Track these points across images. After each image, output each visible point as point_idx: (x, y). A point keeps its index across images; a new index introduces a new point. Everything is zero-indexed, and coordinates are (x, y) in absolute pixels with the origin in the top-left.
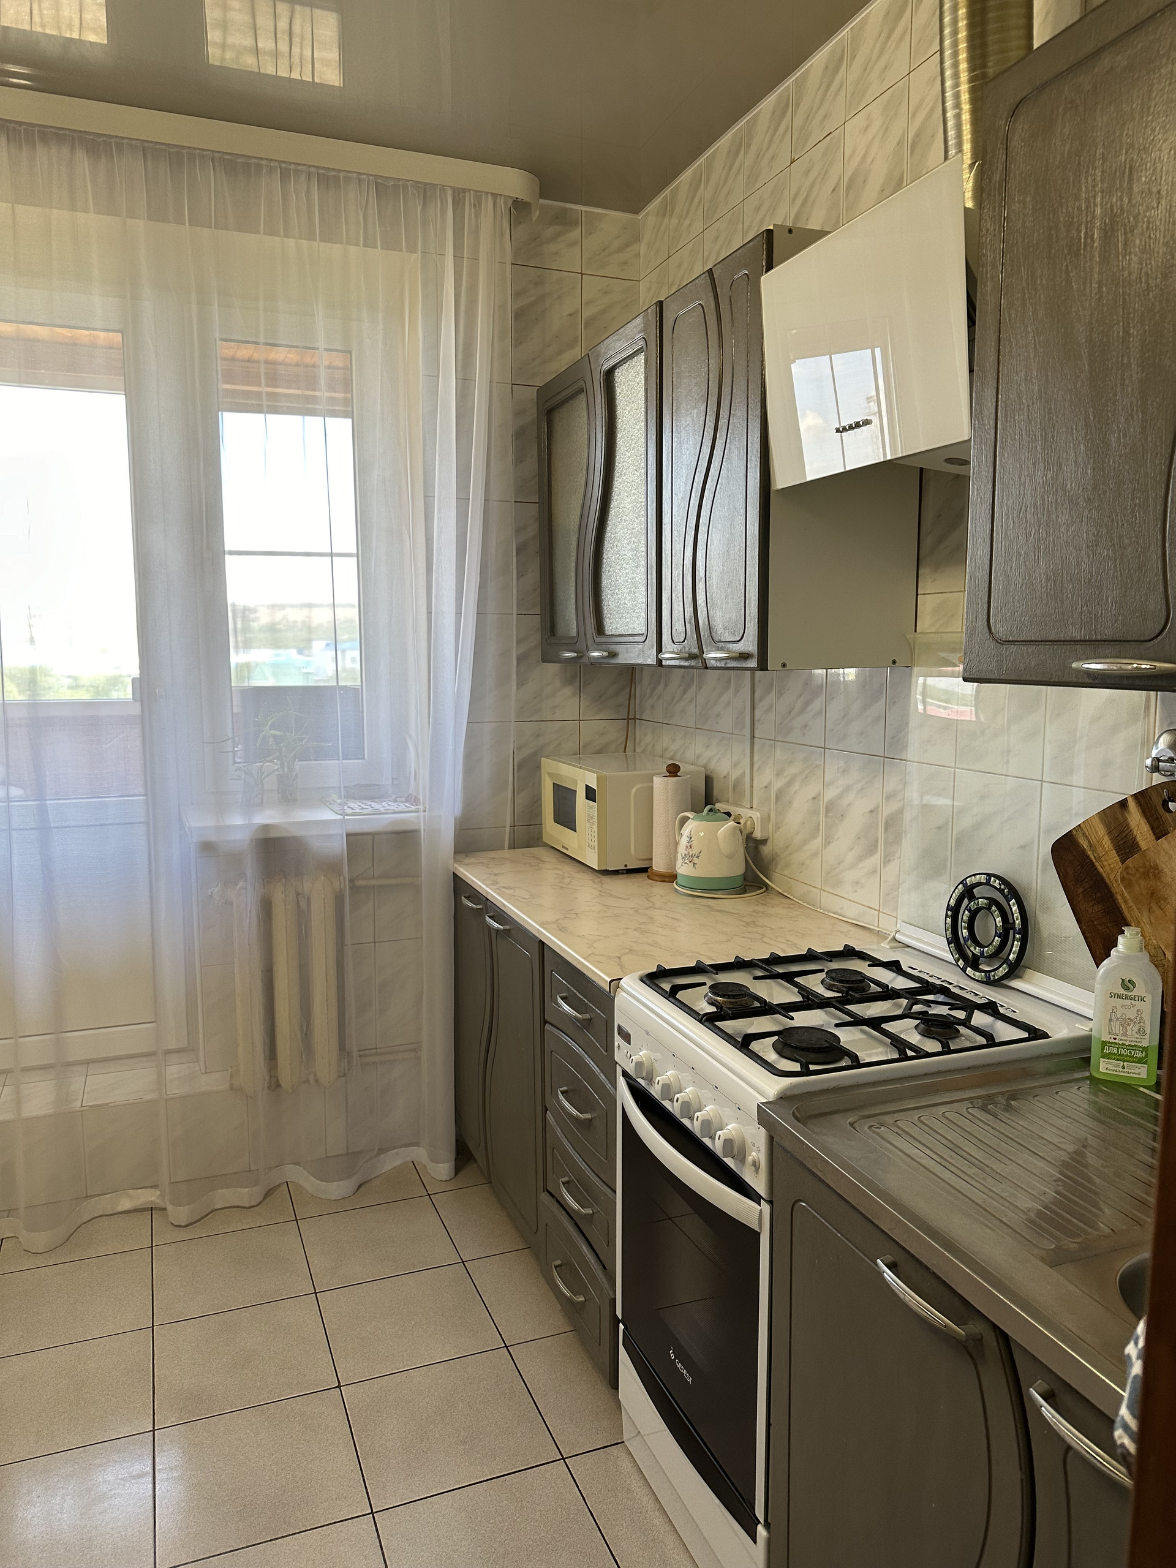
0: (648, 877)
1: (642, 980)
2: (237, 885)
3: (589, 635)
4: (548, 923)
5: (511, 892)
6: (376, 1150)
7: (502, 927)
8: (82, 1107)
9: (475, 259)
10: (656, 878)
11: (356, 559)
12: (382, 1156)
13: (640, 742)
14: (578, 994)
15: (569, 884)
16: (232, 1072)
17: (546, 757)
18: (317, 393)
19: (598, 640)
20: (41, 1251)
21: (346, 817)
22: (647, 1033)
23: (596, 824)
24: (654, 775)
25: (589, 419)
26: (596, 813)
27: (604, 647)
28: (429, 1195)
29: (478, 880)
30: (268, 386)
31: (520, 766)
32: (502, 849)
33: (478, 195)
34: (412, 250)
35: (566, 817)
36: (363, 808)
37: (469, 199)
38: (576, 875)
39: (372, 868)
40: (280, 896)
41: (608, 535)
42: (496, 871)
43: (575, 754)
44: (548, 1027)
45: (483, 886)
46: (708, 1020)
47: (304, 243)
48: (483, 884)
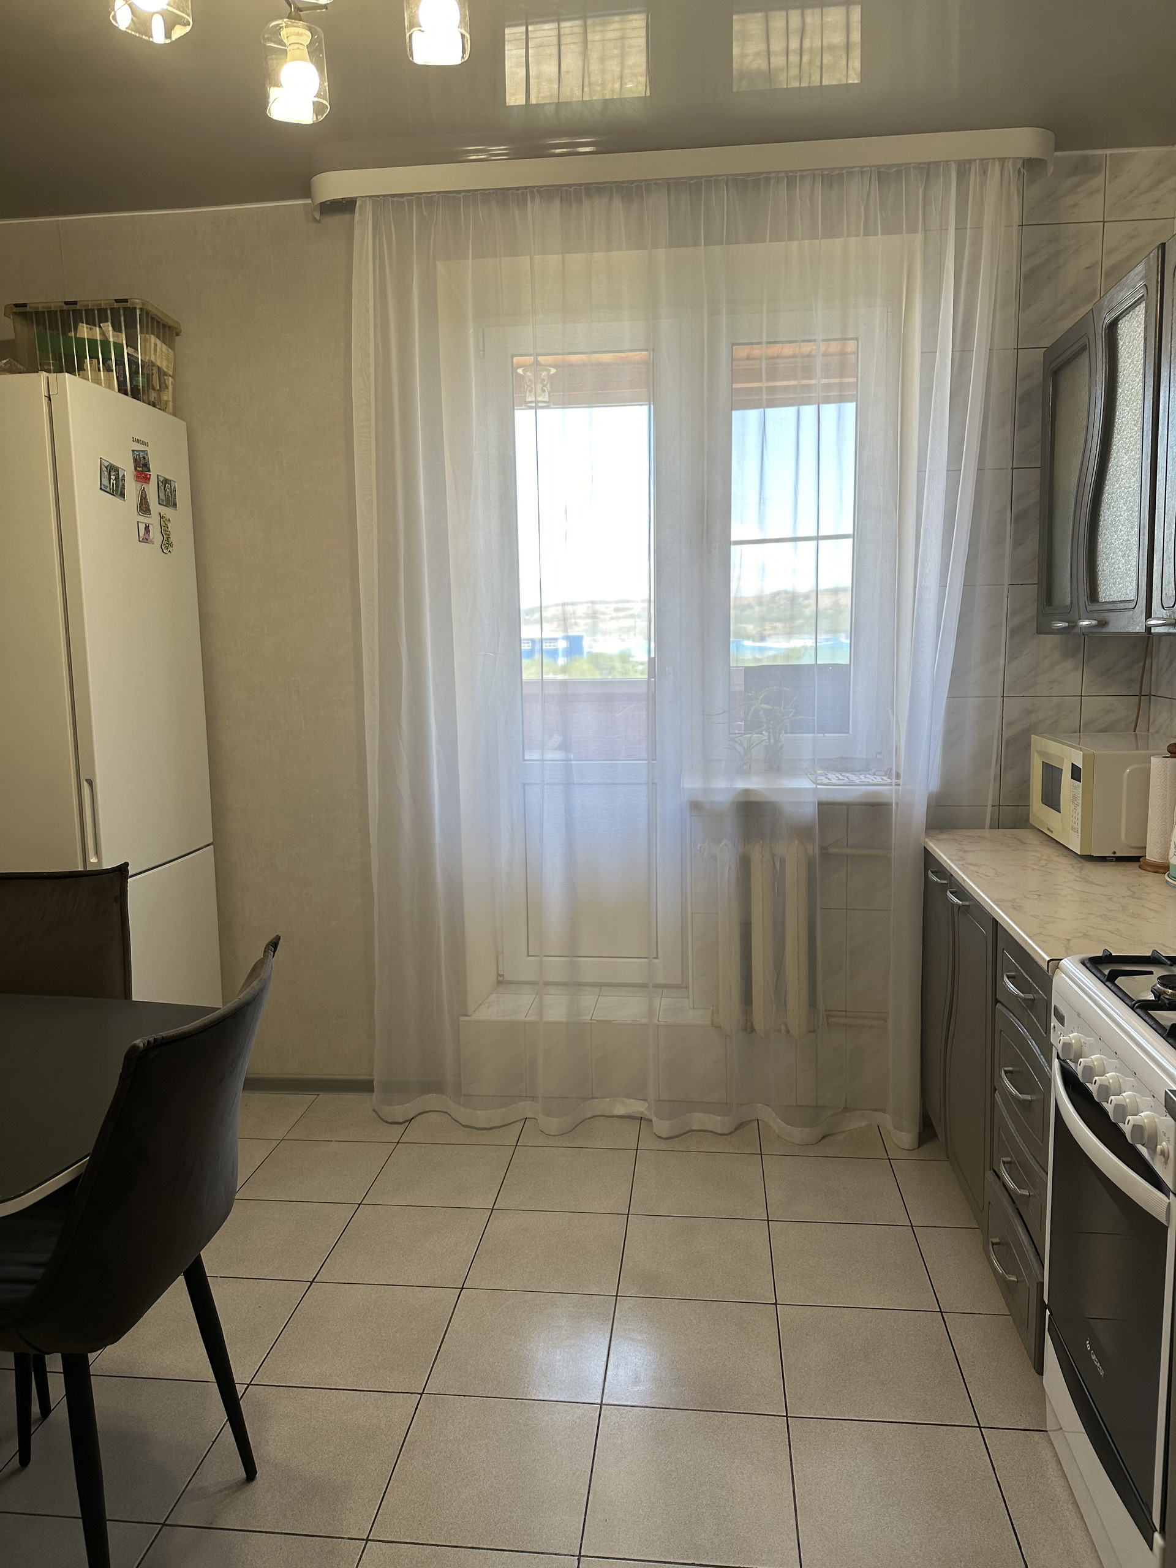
0: (1140, 867)
1: (1083, 963)
2: (721, 842)
3: (1082, 603)
4: (1003, 901)
5: (974, 868)
6: (841, 1109)
7: (961, 902)
8: (591, 1020)
9: (978, 228)
10: (1148, 868)
11: (851, 540)
12: (848, 1114)
13: (1154, 721)
14: (1024, 974)
15: (1043, 866)
16: (713, 1010)
17: (1041, 734)
18: (813, 382)
19: (1090, 608)
20: (553, 1134)
21: (818, 786)
22: (1079, 1015)
23: (1080, 805)
24: (1153, 755)
25: (1090, 377)
26: (1081, 793)
27: (1095, 615)
28: (889, 1159)
29: (945, 855)
30: (767, 381)
31: (1009, 744)
32: (983, 828)
33: (984, 163)
34: (912, 230)
35: (1052, 799)
36: (839, 779)
37: (975, 168)
38: (1056, 859)
39: (846, 838)
40: (757, 856)
41: (1105, 496)
42: (966, 848)
43: (1076, 732)
44: (999, 1006)
45: (948, 861)
46: (1143, 1008)
47: (806, 242)
48: (949, 859)
